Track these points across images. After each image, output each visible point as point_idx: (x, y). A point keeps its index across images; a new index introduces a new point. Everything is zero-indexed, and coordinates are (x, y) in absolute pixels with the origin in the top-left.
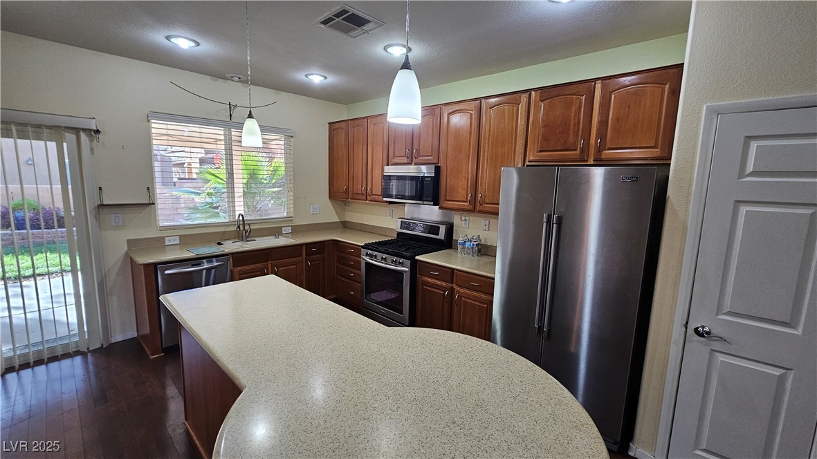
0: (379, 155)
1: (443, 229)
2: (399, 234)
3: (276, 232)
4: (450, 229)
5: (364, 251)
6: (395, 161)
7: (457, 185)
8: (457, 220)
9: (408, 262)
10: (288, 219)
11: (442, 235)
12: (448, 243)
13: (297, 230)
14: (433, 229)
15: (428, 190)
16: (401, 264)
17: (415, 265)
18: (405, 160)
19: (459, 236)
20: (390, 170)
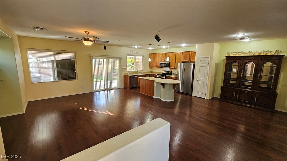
0: (159, 60)
1: (170, 72)
2: (162, 73)
3: (141, 73)
4: (171, 72)
5: (157, 75)
6: (162, 61)
7: (172, 65)
8: (172, 70)
9: (165, 76)
10: (143, 71)
11: (170, 73)
12: (171, 74)
13: (144, 73)
14: (169, 72)
15: (168, 65)
16: (164, 77)
17: (166, 76)
18: (164, 61)
19: (172, 73)
20: (161, 62)
